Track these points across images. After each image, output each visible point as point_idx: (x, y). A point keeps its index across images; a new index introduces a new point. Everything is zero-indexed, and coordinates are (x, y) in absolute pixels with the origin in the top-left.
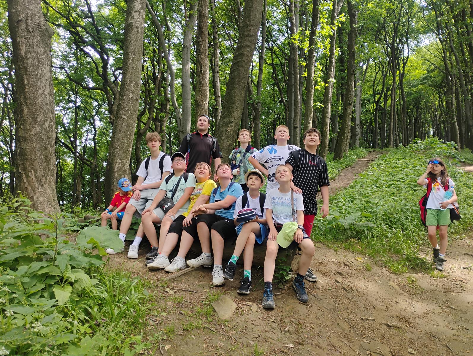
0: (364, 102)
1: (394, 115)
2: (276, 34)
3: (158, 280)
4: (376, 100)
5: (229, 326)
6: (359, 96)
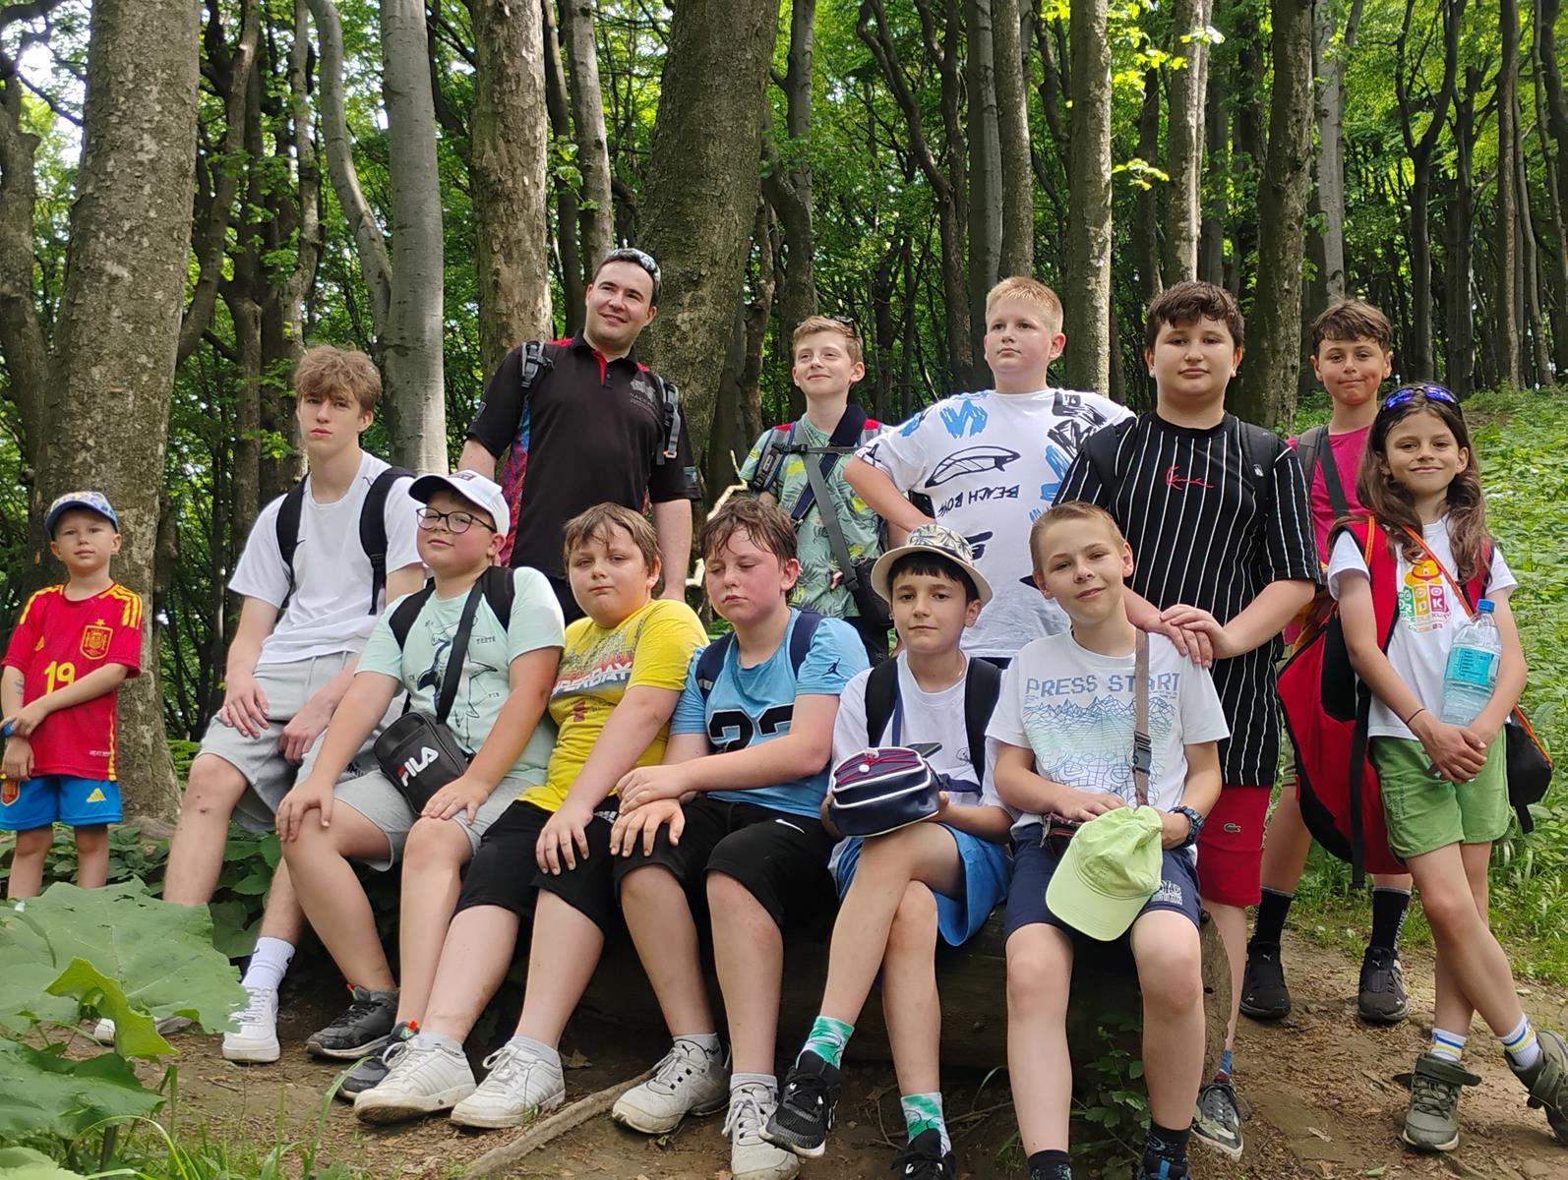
1: (1519, 216)
4: (1417, 136)
6: (1333, 118)
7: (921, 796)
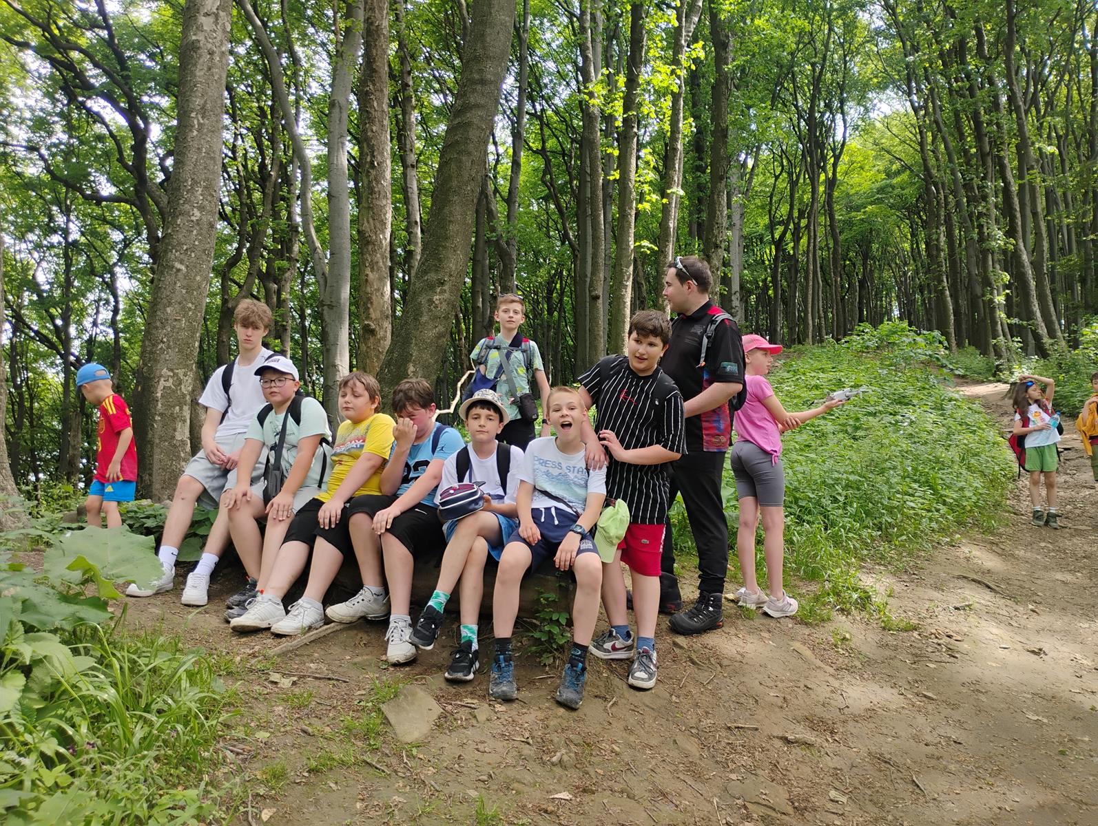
0: (750, 243)
1: (815, 272)
2: (551, 81)
3: (254, 656)
4: (777, 236)
5: (421, 756)
6: (738, 226)
7: (476, 502)
